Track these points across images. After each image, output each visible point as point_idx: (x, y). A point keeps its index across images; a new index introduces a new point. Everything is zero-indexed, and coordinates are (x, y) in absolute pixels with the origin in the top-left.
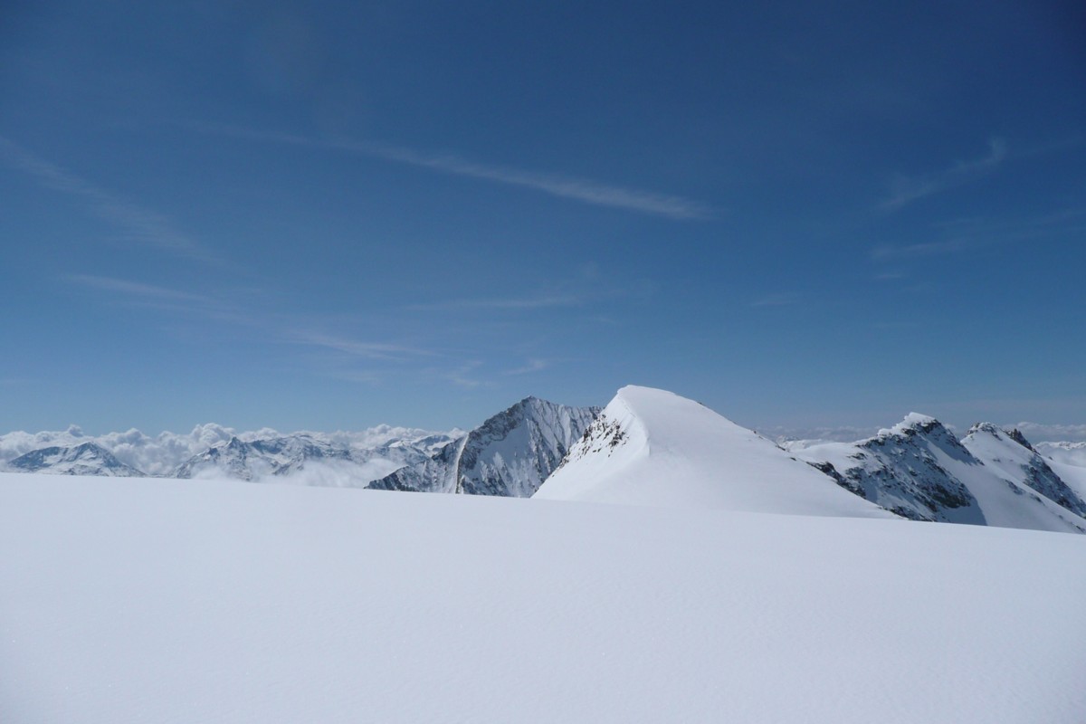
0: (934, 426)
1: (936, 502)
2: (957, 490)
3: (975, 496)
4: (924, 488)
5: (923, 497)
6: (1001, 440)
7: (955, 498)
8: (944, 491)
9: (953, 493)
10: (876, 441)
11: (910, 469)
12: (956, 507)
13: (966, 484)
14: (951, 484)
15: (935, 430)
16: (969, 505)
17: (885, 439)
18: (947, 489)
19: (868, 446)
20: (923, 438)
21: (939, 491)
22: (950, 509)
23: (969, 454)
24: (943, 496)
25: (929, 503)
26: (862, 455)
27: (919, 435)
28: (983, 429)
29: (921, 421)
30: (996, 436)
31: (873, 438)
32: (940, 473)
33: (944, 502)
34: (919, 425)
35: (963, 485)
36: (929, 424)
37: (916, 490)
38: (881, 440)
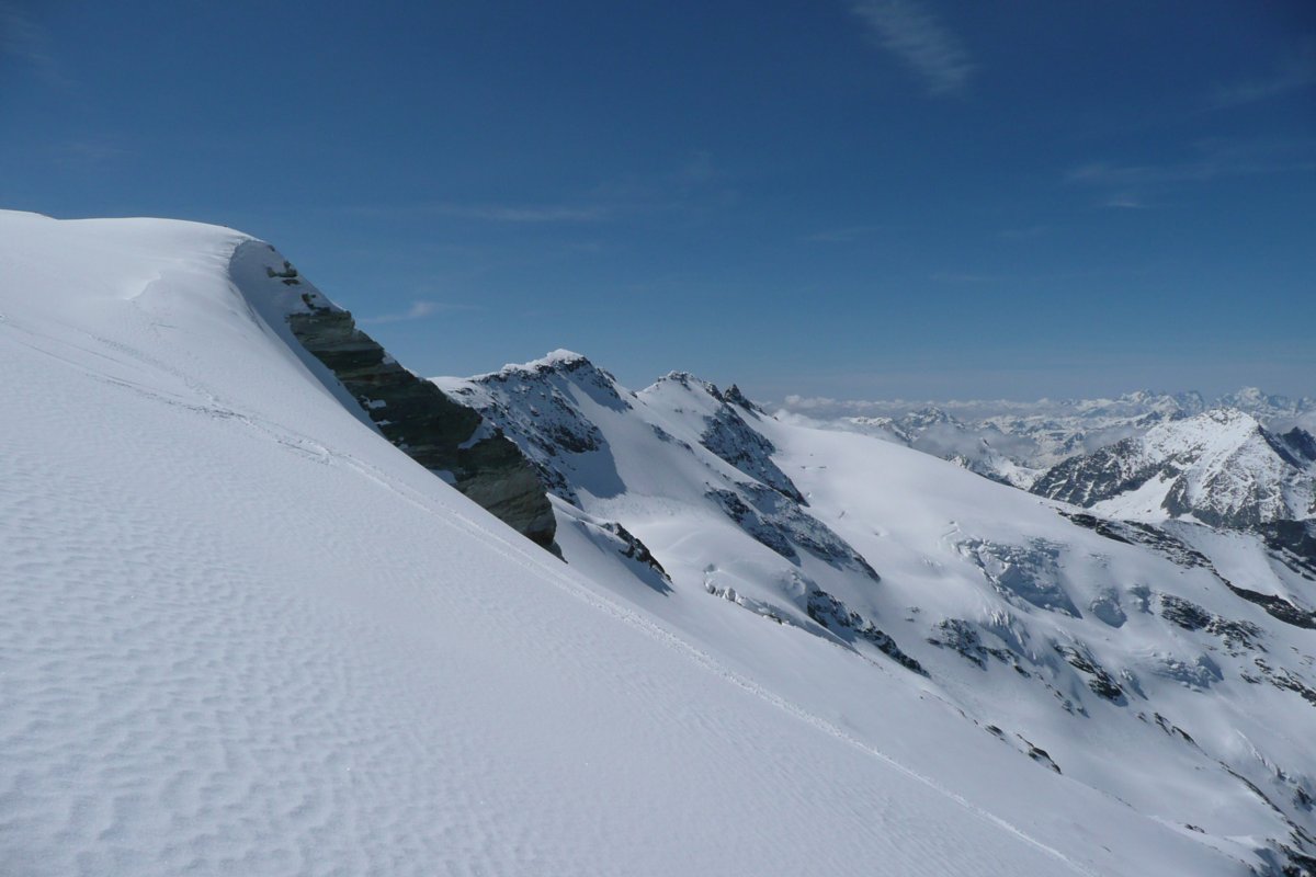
0: (583, 363)
1: (557, 445)
2: (586, 433)
3: (607, 439)
4: (545, 430)
5: (541, 440)
6: (689, 389)
7: (582, 442)
8: (568, 434)
9: (580, 436)
10: (497, 377)
11: (532, 408)
12: (582, 451)
13: (599, 427)
14: (578, 425)
15: (581, 368)
16: (597, 449)
17: (508, 374)
18: (573, 431)
19: (486, 381)
20: (563, 377)
21: (564, 433)
22: (574, 453)
23: (617, 395)
24: (567, 439)
25: (546, 446)
26: (470, 390)
27: (558, 373)
28: (672, 378)
29: (565, 357)
30: (685, 385)
31: (494, 373)
32: (568, 414)
33: (568, 446)
34: (562, 362)
35: (595, 428)
36: (573, 362)
37: (534, 432)
38: (502, 376)
